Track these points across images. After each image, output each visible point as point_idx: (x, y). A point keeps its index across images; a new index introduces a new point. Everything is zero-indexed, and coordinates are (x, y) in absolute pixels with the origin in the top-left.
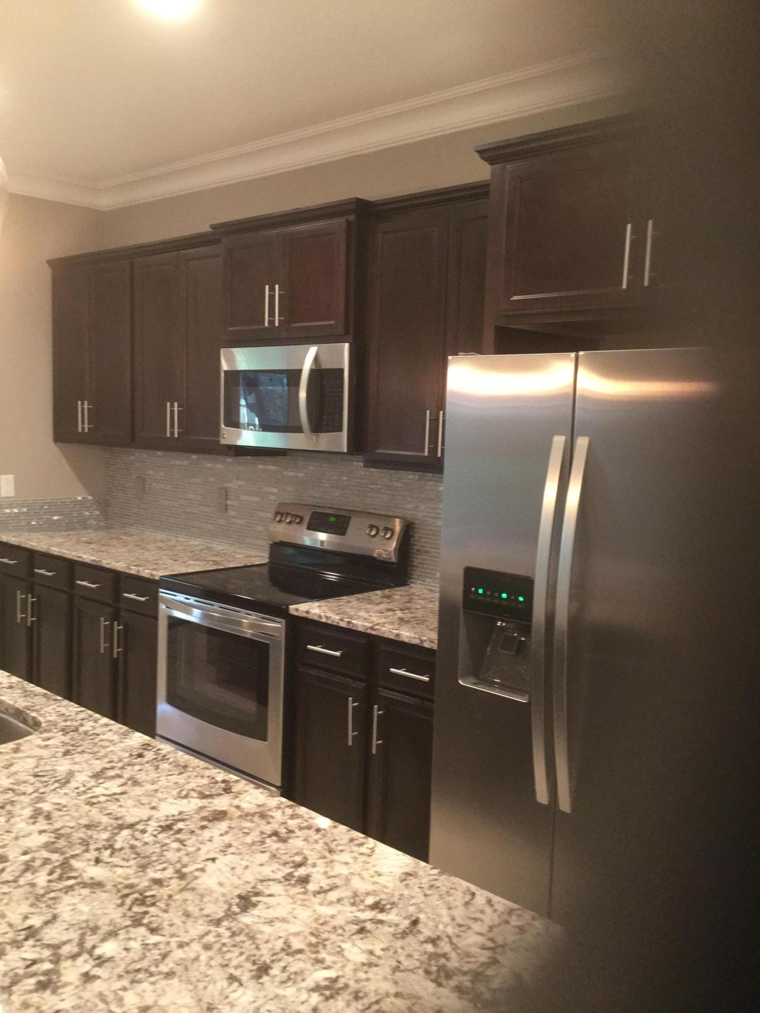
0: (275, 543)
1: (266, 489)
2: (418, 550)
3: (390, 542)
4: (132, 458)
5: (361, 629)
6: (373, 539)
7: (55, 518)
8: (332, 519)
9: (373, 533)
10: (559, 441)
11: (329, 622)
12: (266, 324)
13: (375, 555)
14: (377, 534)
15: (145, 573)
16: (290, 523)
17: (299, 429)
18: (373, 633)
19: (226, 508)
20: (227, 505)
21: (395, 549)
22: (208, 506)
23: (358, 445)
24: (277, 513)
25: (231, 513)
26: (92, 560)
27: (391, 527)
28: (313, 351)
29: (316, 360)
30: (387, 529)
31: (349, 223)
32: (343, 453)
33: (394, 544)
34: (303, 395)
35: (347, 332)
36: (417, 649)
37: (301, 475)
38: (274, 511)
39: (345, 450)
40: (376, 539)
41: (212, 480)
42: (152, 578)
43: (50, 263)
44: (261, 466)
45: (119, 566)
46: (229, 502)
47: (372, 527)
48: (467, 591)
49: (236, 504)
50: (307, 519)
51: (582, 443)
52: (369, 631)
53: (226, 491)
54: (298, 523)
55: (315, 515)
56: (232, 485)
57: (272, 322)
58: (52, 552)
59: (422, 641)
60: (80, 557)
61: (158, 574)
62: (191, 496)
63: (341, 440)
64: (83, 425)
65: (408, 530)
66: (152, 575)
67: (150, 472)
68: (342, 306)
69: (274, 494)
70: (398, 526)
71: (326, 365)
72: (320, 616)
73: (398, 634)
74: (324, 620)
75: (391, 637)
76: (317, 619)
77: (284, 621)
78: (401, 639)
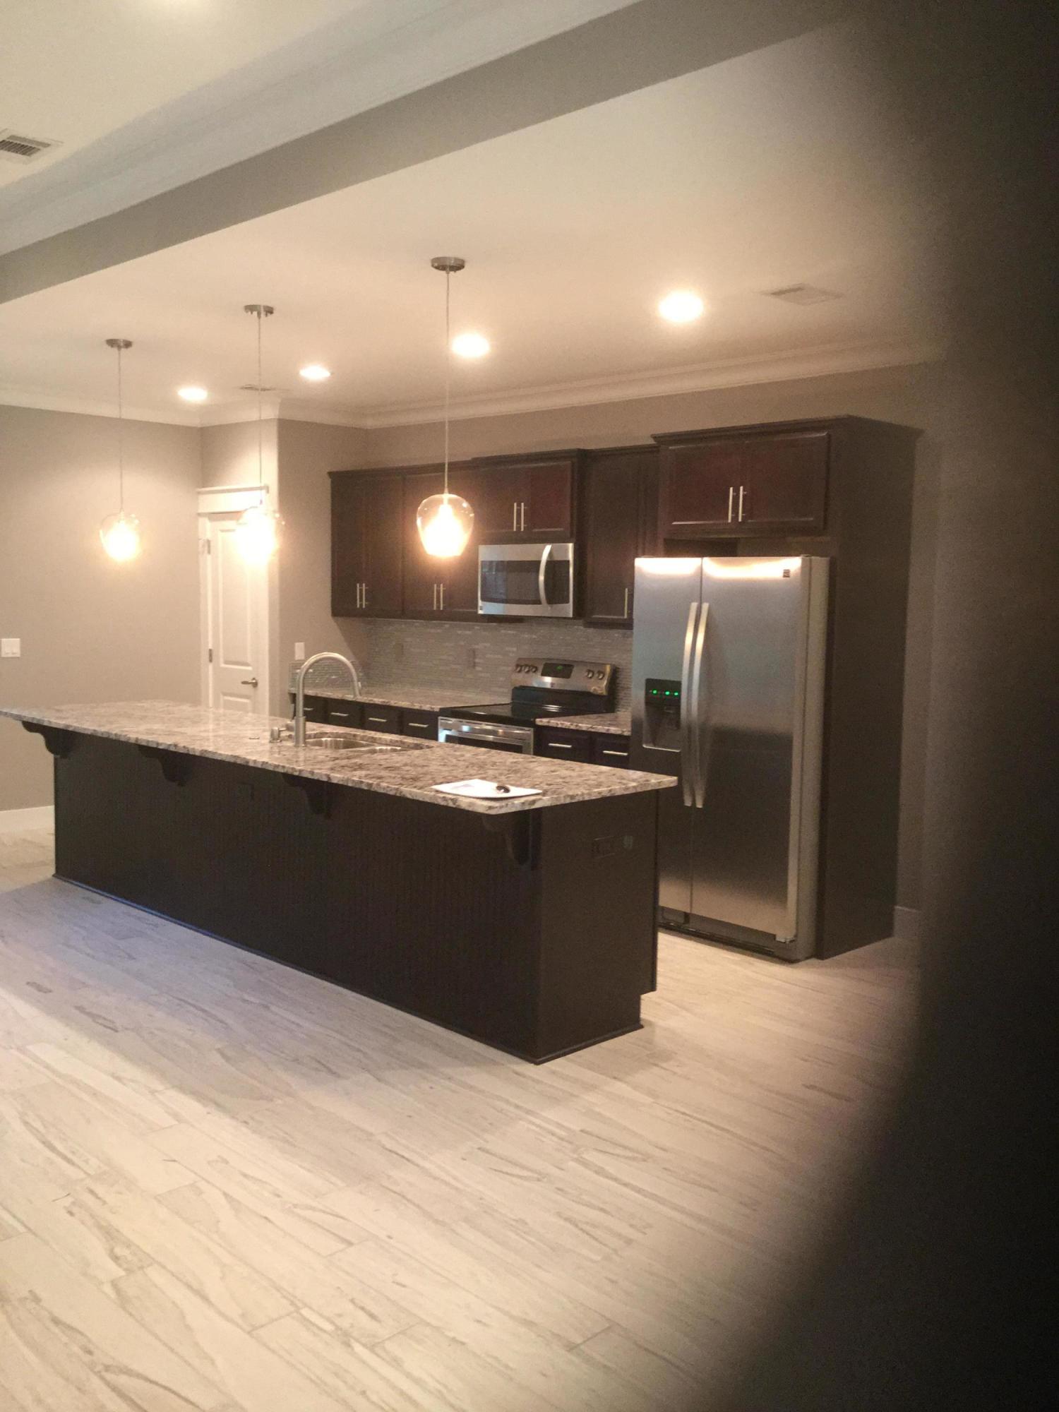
0: (516, 688)
1: (507, 649)
2: (622, 687)
3: (602, 681)
4: (391, 628)
5: (584, 729)
6: (590, 680)
7: (334, 677)
8: (560, 668)
9: (590, 675)
10: (694, 605)
11: (564, 727)
12: (515, 530)
13: (592, 691)
14: (593, 675)
15: (427, 707)
16: (528, 672)
17: (538, 602)
18: (593, 730)
19: (475, 665)
20: (475, 663)
21: (606, 686)
22: (459, 664)
23: (580, 612)
24: (517, 666)
25: (478, 669)
26: (382, 702)
27: (601, 670)
28: (548, 548)
29: (551, 554)
30: (600, 672)
31: (573, 464)
32: (569, 618)
33: (605, 682)
34: (542, 578)
35: (572, 536)
36: (620, 736)
37: (534, 636)
38: (514, 664)
39: (571, 615)
40: (592, 680)
41: (462, 643)
42: (432, 710)
43: (331, 474)
44: (503, 631)
45: (404, 704)
46: (477, 660)
47: (589, 671)
48: (647, 693)
49: (481, 661)
50: (541, 668)
51: (705, 606)
52: (590, 730)
53: (474, 651)
54: (535, 672)
55: (546, 666)
56: (480, 646)
57: (519, 528)
58: (347, 699)
59: (623, 732)
60: (372, 700)
61: (437, 708)
62: (444, 657)
63: (568, 609)
64: (362, 603)
65: (615, 672)
66: (431, 708)
67: (408, 639)
68: (569, 519)
69: (514, 652)
70: (608, 669)
71: (557, 558)
72: (557, 724)
73: (608, 730)
74: (560, 726)
75: (604, 731)
76: (555, 725)
77: (532, 729)
78: (610, 732)
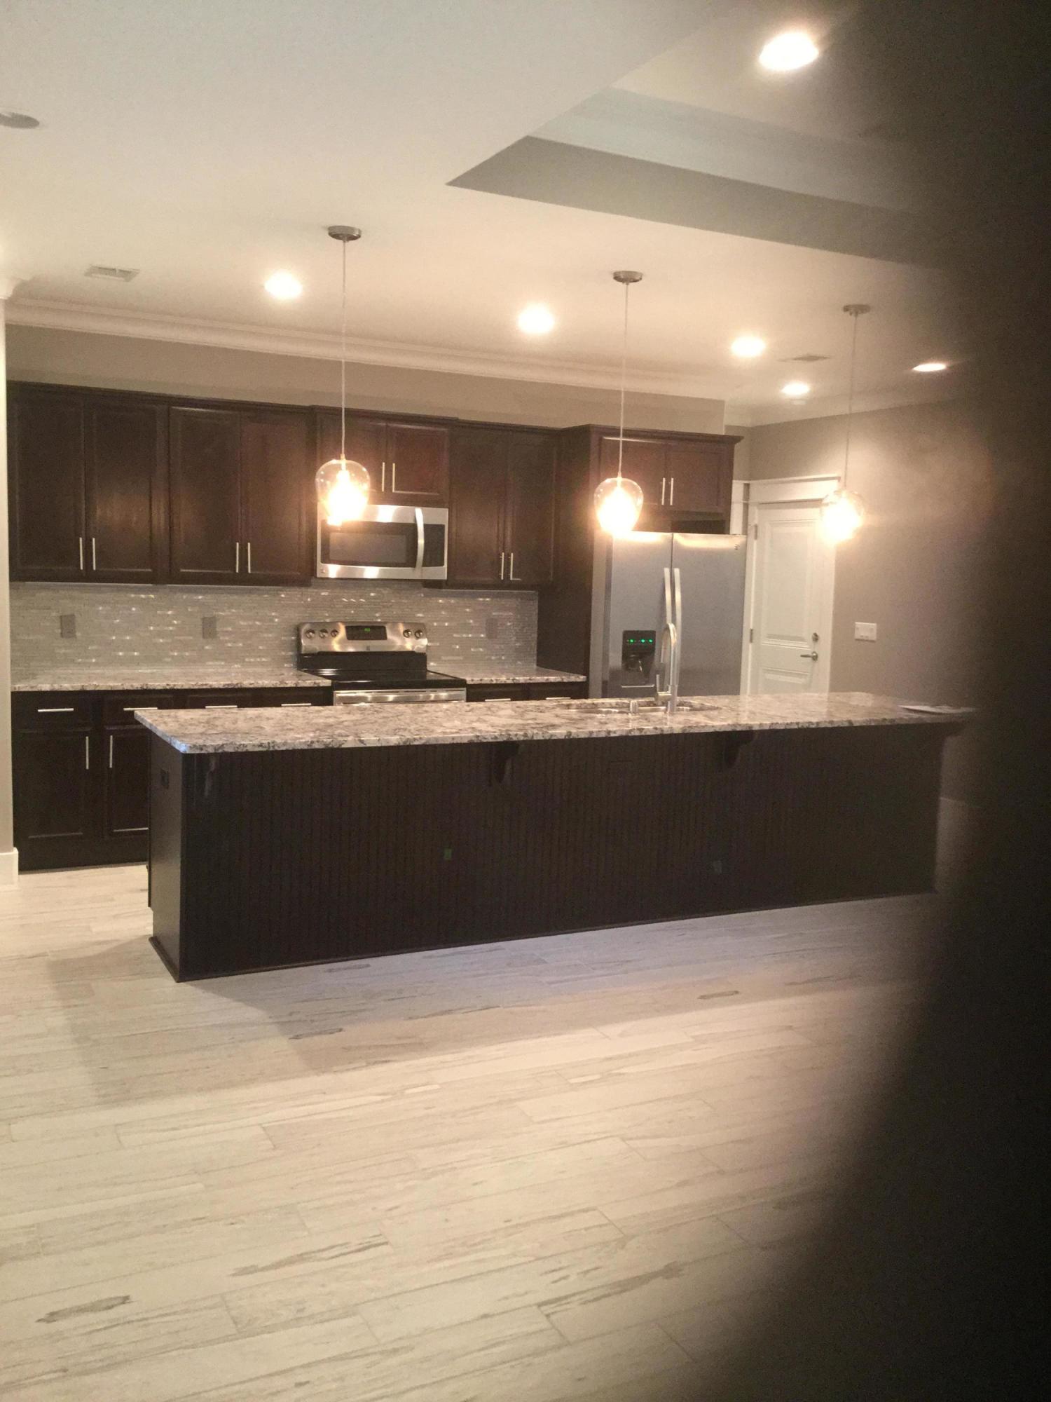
8: (367, 630)
9: (408, 635)
10: (667, 571)
11: (498, 682)
14: (410, 634)
18: (531, 682)
30: (419, 631)
31: (449, 432)
32: (443, 581)
39: (445, 578)
47: (406, 631)
48: (625, 643)
50: (343, 632)
51: (677, 571)
63: (443, 572)
64: (89, 562)
68: (445, 485)
72: (492, 680)
73: (547, 679)
74: (495, 682)
75: (544, 681)
76: (488, 682)
77: (465, 689)
78: (549, 681)
